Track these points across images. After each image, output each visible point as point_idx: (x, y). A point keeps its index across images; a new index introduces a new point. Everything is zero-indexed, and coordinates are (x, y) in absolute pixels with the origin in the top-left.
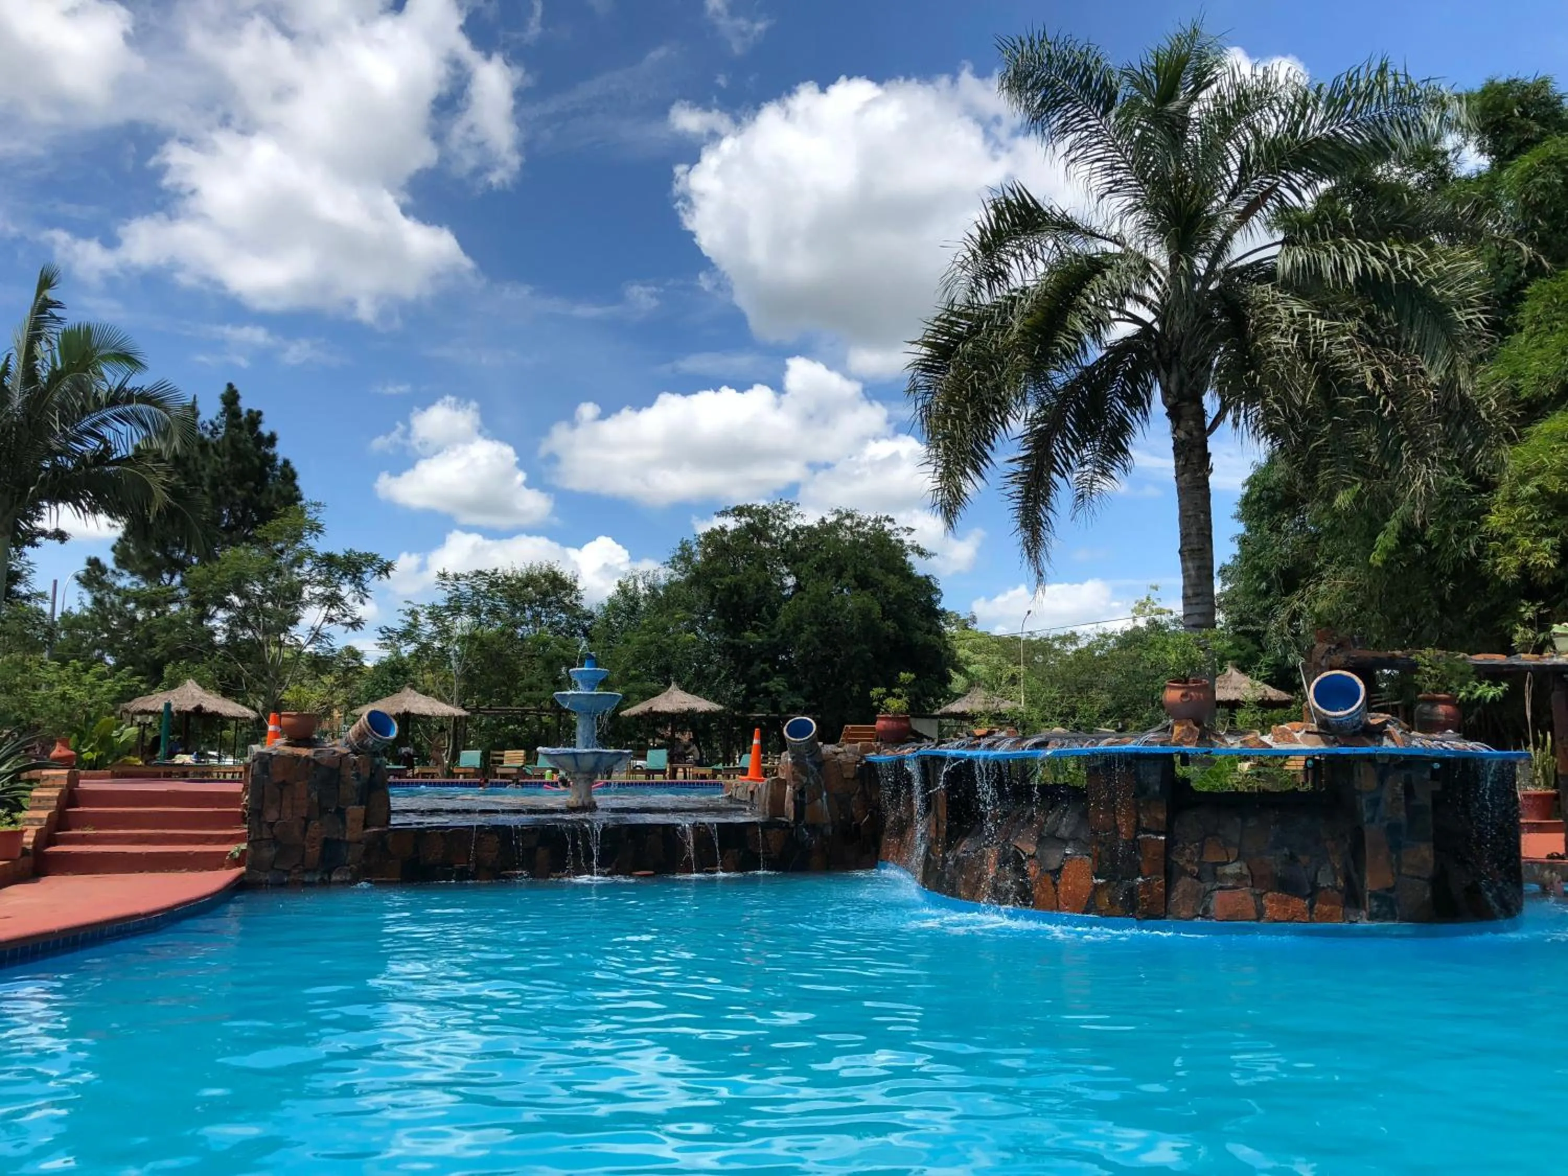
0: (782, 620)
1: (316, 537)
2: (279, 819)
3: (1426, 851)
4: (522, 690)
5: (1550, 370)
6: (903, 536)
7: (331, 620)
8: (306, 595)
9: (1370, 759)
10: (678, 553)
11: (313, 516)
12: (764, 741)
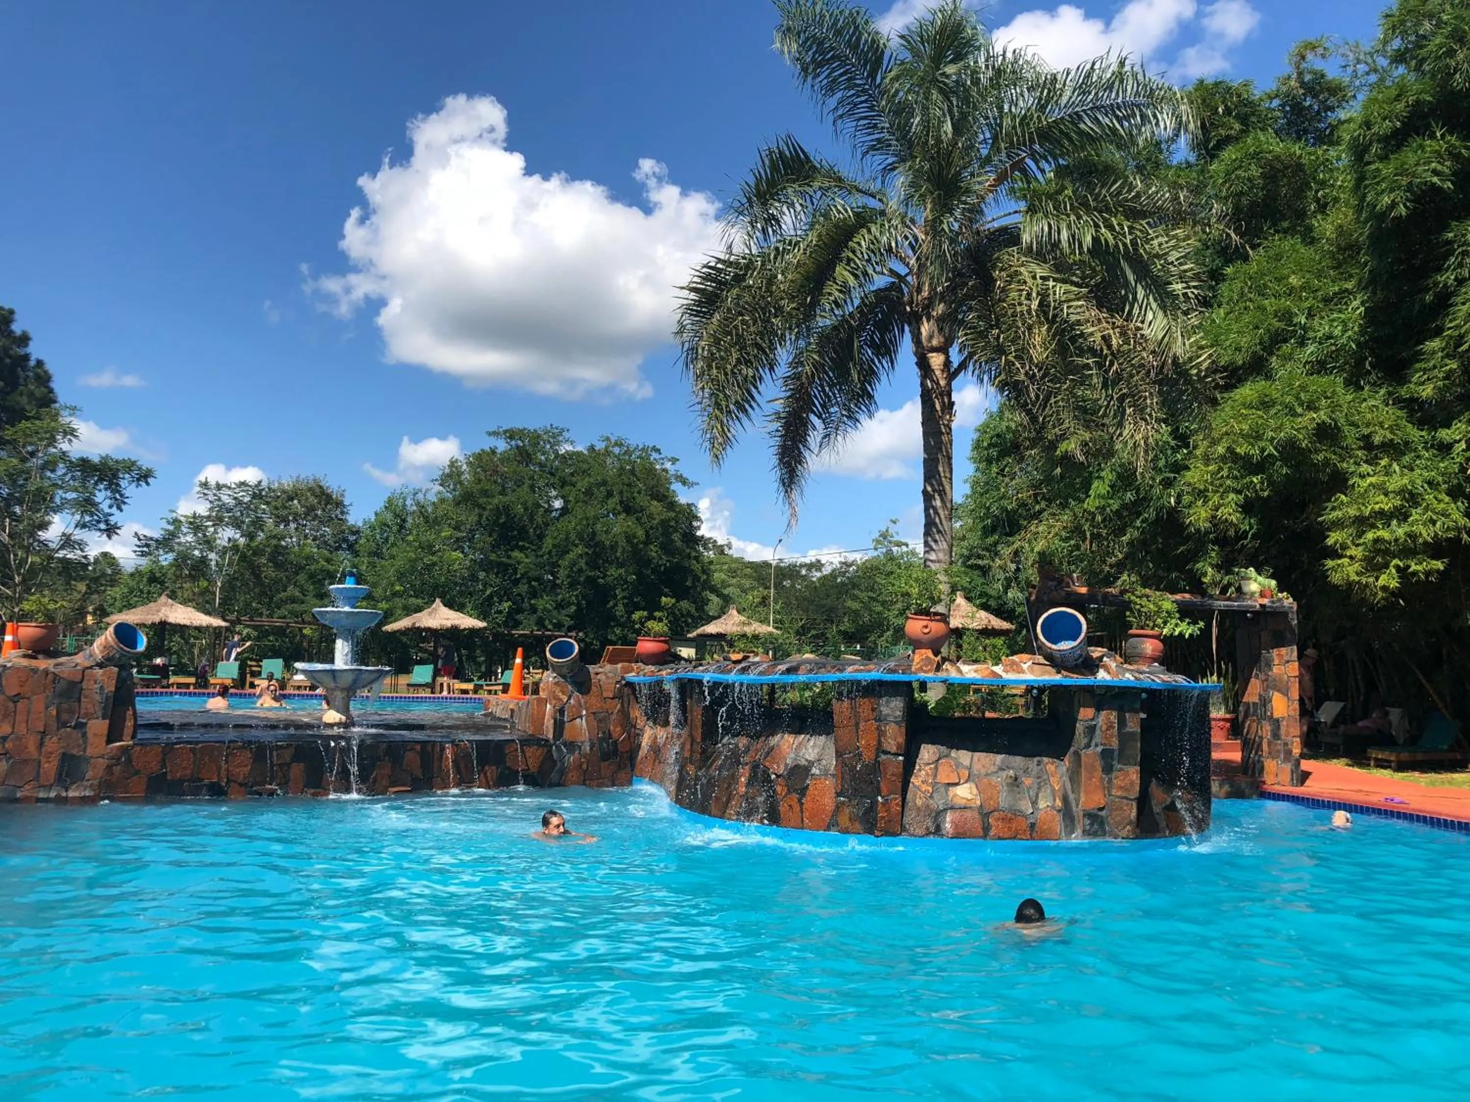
0: (548, 542)
1: (70, 441)
2: (12, 732)
3: (1133, 774)
4: (284, 602)
5: (1244, 341)
6: (668, 465)
7: (84, 526)
8: (57, 500)
9: (1089, 690)
10: (447, 471)
11: (68, 420)
12: (525, 658)
